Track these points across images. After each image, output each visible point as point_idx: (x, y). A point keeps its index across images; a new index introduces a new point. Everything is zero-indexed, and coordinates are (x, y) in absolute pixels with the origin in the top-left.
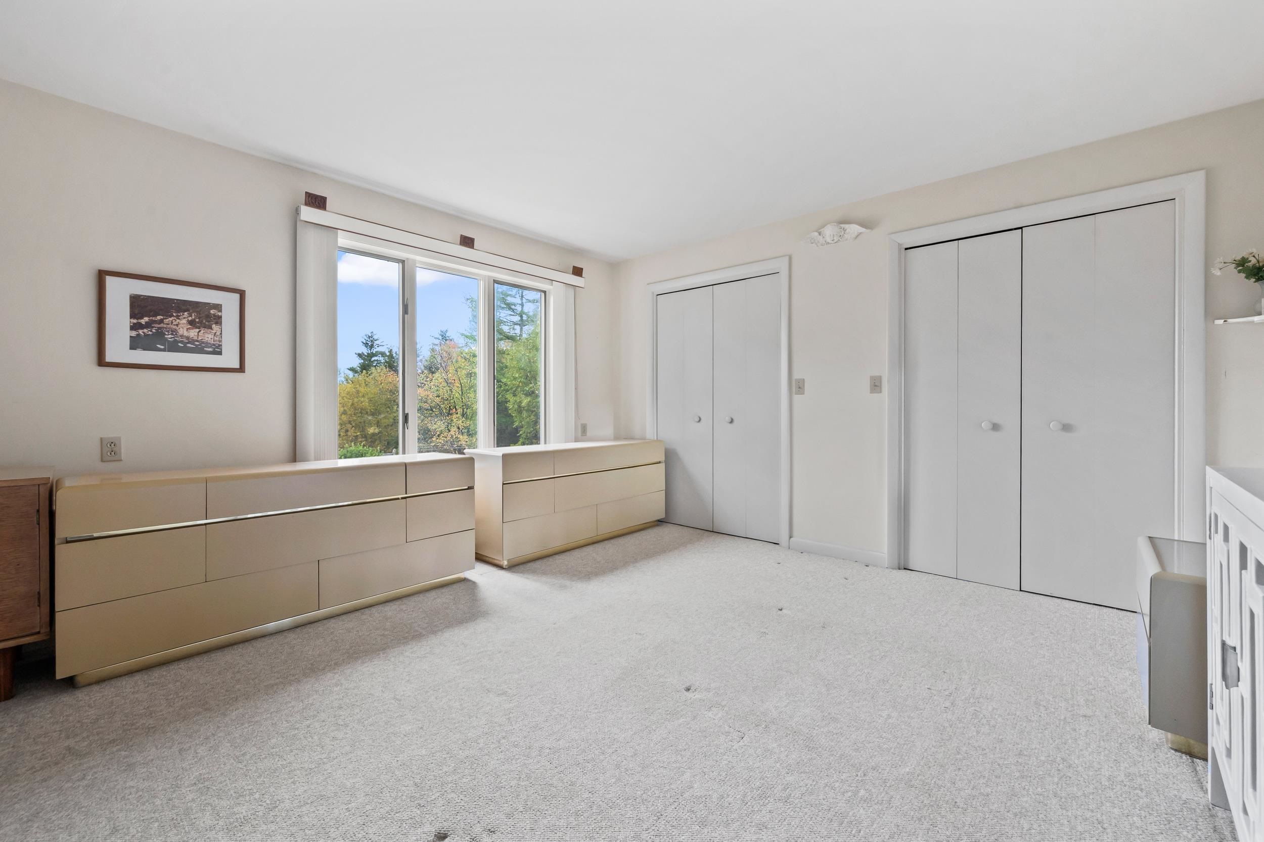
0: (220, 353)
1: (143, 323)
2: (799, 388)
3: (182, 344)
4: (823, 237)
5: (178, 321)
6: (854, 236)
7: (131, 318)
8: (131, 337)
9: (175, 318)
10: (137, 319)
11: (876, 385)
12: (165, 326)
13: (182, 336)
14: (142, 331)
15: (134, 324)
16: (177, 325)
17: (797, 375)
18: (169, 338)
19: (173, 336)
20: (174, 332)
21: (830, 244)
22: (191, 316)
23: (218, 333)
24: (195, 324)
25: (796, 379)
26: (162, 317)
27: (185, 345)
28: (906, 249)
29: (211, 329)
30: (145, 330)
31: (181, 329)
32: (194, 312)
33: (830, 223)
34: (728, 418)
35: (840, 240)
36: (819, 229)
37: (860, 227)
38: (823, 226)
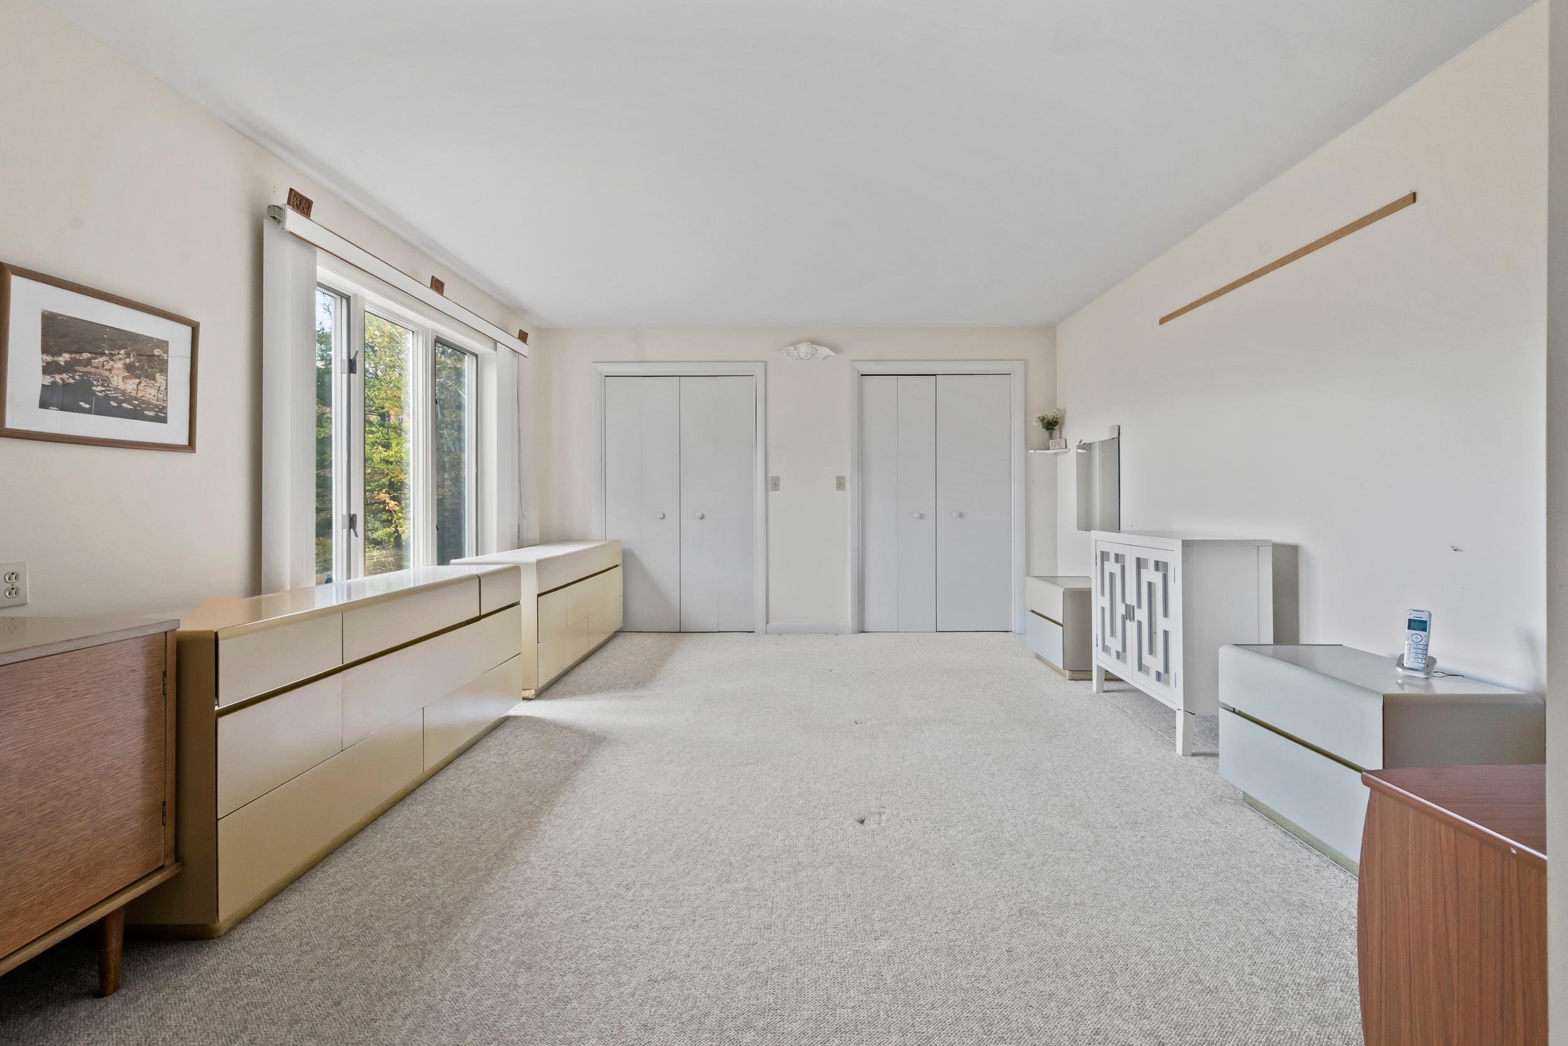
0: (164, 420)
1: (62, 363)
2: (776, 484)
3: (115, 402)
4: (798, 352)
5: (111, 363)
6: (823, 357)
7: (43, 352)
8: (43, 385)
9: (108, 359)
10: (53, 357)
11: (840, 484)
12: (93, 370)
13: (116, 389)
14: (60, 376)
15: (48, 363)
16: (110, 370)
17: (773, 473)
18: (98, 391)
19: (103, 389)
20: (105, 381)
22: (129, 357)
23: (162, 388)
24: (134, 370)
25: (772, 477)
26: (89, 355)
27: (120, 406)
28: (862, 375)
29: (154, 379)
30: (65, 376)
31: (115, 376)
32: (133, 350)
33: (806, 341)
34: (697, 514)
35: (811, 358)
36: (795, 344)
37: (830, 351)
38: (799, 342)
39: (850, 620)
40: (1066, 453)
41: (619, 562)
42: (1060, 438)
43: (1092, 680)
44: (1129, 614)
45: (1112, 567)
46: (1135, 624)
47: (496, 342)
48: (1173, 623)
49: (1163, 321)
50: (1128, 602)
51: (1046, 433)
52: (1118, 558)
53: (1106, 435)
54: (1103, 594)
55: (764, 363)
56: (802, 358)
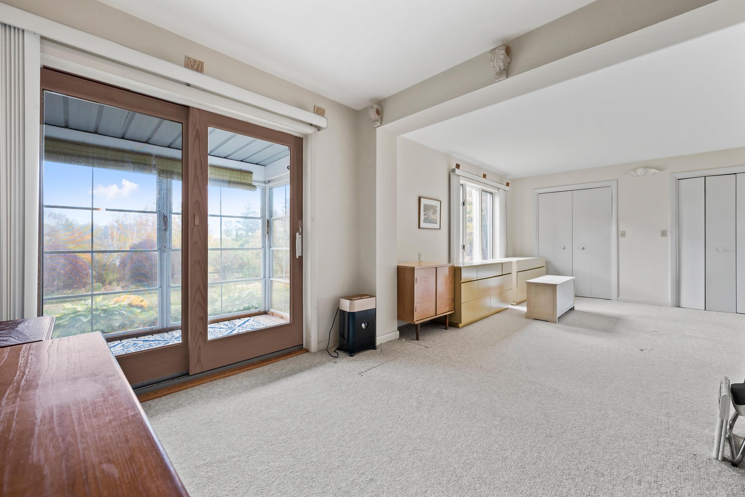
0: (437, 223)
2: (623, 235)
4: (636, 173)
6: (653, 173)
11: (664, 234)
12: (429, 214)
13: (431, 218)
21: (640, 176)
23: (437, 216)
24: (433, 213)
25: (621, 231)
27: (431, 221)
28: (678, 179)
32: (433, 209)
33: (641, 168)
34: (581, 247)
35: (644, 175)
36: (634, 170)
37: (656, 170)
38: (637, 169)
39: (670, 301)
41: (545, 265)
47: (499, 188)
55: (616, 180)
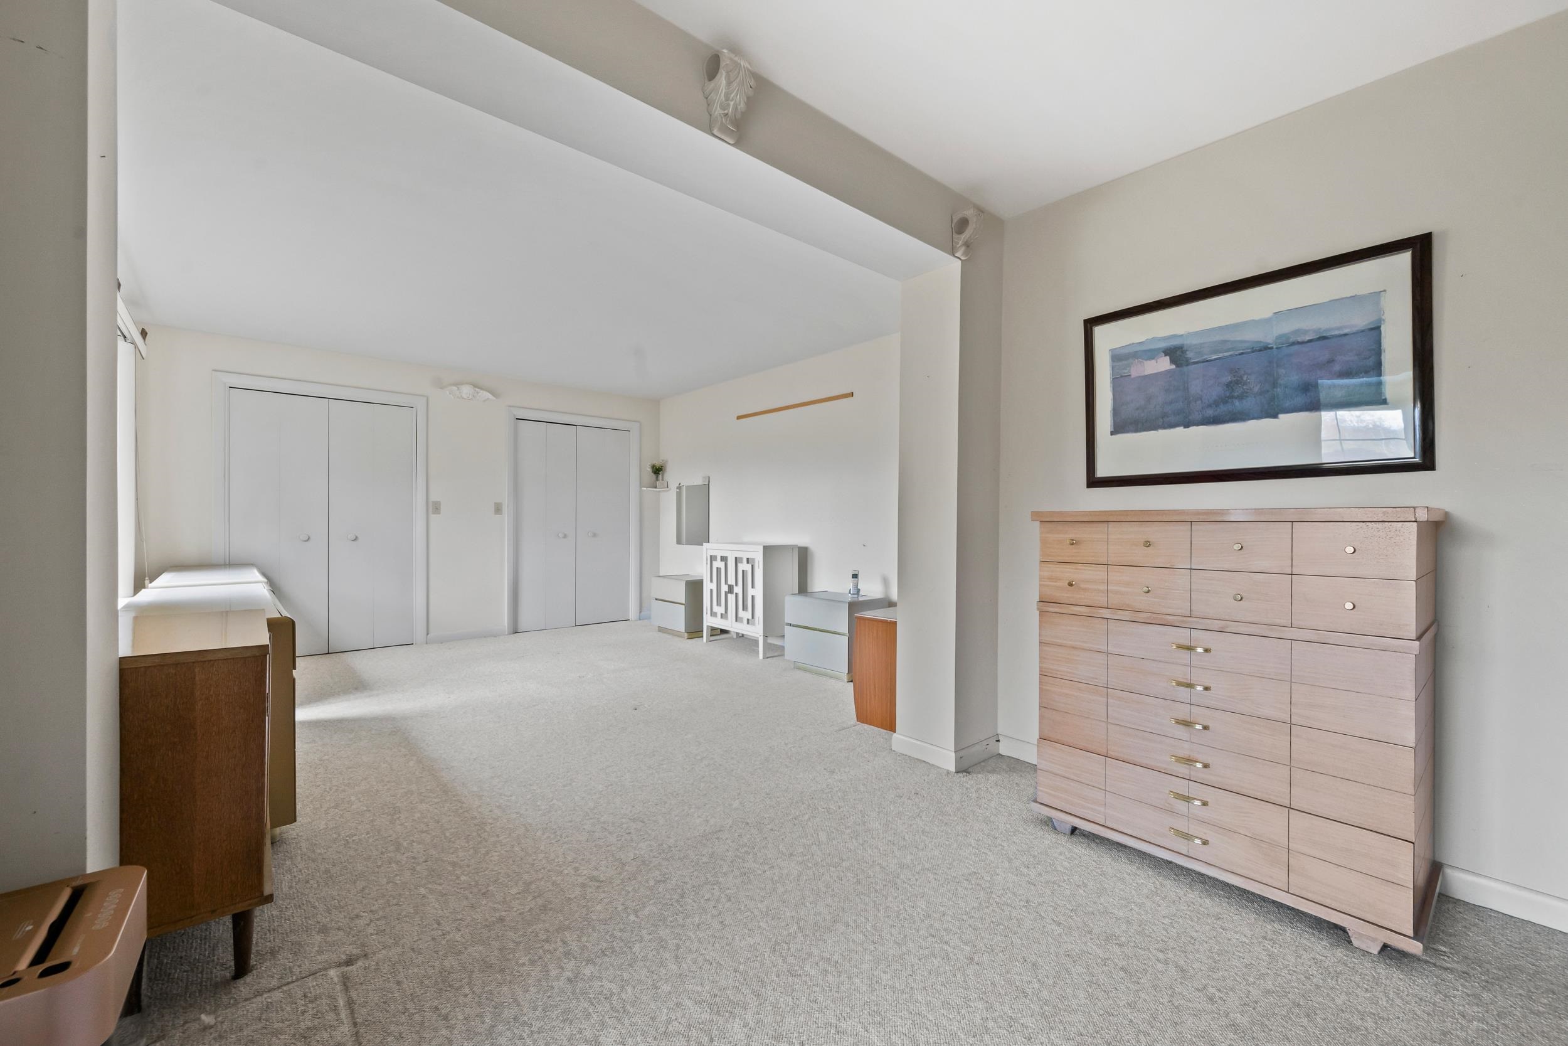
2: (437, 509)
4: (460, 392)
6: (483, 399)
11: (498, 509)
17: (434, 498)
21: (465, 399)
25: (433, 502)
33: (467, 383)
34: (345, 538)
35: (472, 399)
36: (458, 385)
37: (490, 395)
38: (462, 384)
39: (506, 624)
40: (668, 491)
42: (663, 480)
43: (702, 637)
44: (731, 589)
45: (718, 564)
46: (734, 596)
48: (758, 592)
49: (739, 418)
50: (729, 583)
51: (654, 476)
52: (724, 559)
53: (699, 481)
54: (711, 581)
55: (425, 399)
56: (463, 398)
